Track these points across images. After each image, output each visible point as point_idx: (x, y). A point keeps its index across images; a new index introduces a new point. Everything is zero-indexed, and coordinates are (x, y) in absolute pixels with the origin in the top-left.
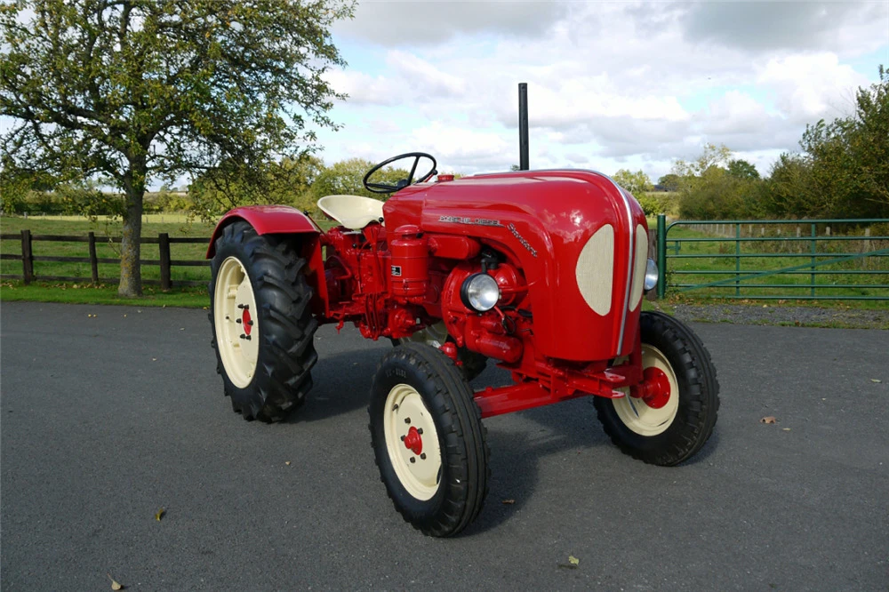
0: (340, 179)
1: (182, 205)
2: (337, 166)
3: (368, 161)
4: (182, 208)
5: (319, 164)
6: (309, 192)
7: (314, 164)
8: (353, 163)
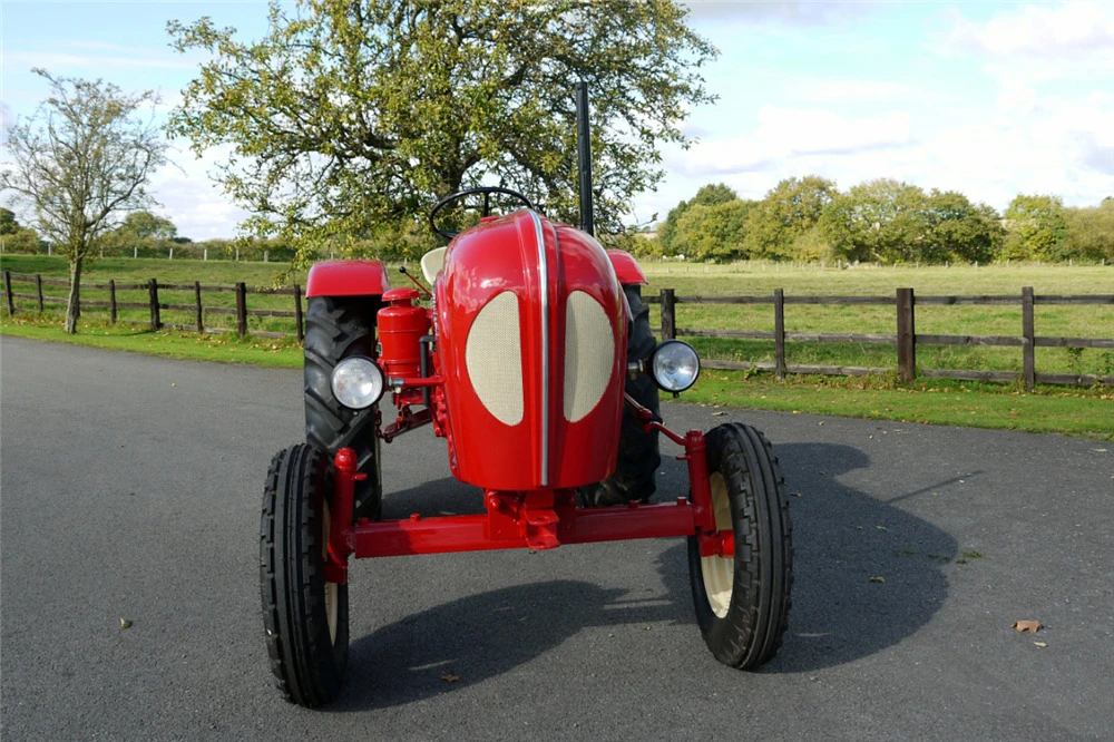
0: (859, 209)
1: (649, 249)
2: (856, 191)
3: (901, 182)
4: (649, 254)
5: (831, 188)
6: (814, 229)
7: (824, 189)
8: (879, 186)
